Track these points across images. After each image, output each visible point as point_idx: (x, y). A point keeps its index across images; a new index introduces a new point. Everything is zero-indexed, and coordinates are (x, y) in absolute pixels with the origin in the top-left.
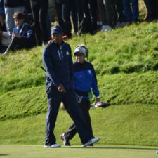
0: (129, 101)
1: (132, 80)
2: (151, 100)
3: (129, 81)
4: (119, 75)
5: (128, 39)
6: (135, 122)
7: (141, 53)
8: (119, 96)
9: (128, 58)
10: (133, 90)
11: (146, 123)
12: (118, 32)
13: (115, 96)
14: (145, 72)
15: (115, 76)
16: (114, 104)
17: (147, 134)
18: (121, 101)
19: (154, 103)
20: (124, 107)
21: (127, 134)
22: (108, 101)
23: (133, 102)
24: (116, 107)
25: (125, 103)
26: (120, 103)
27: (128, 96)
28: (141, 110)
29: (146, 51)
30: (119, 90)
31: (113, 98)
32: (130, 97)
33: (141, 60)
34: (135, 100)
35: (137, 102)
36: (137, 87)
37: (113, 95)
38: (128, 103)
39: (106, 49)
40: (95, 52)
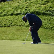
0: (17, 25)
1: (18, 18)
2: (24, 25)
3: (17, 18)
4: (13, 16)
5: (17, 4)
6: (18, 32)
7: (21, 9)
8: (13, 23)
9: (17, 10)
10: (18, 21)
11: (22, 33)
12: (13, 2)
13: (12, 23)
14: (22, 15)
15: (12, 16)
16: (11, 26)
17: (22, 36)
18: (14, 25)
19: (25, 26)
20: (15, 27)
21: (15, 36)
22: (9, 25)
23: (18, 26)
24: (12, 27)
25: (15, 26)
26: (13, 25)
27: (16, 23)
28: (20, 28)
29: (23, 8)
30: (13, 21)
31: (11, 24)
32: (17, 24)
33: (21, 11)
34: (18, 25)
35: (19, 26)
36: (19, 20)
37: (11, 23)
38: (16, 26)
39: (9, 7)
40: (5, 8)
